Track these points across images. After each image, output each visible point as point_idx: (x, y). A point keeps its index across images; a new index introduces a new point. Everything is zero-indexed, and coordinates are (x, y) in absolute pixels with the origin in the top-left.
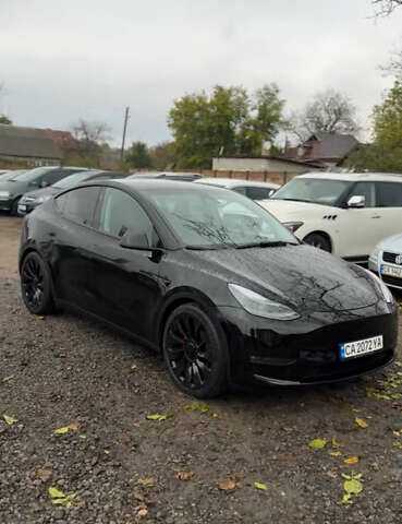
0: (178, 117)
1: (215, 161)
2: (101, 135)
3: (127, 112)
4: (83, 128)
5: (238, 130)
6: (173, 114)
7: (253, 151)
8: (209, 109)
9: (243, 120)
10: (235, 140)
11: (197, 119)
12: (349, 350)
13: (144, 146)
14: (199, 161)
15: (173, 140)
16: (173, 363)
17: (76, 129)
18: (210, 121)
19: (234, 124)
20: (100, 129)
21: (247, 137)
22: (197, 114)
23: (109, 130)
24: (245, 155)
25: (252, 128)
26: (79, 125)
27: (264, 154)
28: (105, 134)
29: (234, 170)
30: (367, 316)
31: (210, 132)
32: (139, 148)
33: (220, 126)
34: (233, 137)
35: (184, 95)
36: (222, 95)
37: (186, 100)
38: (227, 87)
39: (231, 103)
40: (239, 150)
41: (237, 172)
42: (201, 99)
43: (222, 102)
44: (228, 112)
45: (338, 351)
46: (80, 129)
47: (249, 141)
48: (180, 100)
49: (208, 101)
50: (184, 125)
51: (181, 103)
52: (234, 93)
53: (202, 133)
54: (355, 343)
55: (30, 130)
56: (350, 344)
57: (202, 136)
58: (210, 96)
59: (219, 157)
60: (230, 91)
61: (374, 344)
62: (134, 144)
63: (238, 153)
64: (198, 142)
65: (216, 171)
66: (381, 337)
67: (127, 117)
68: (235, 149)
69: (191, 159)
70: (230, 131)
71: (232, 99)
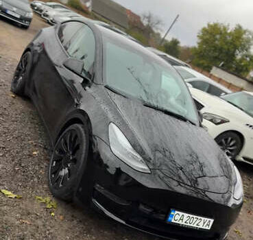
0: (206, 33)
1: (214, 68)
2: (157, 25)
3: (177, 17)
4: (149, 18)
5: (239, 57)
6: (204, 30)
7: (242, 73)
8: (227, 36)
9: (245, 52)
10: (234, 62)
11: (216, 39)
12: (177, 217)
13: (178, 42)
14: (206, 65)
15: (197, 46)
16: (55, 162)
17: (145, 17)
18: (224, 43)
19: (238, 52)
20: (159, 22)
21: (243, 64)
22: (218, 36)
23: (163, 25)
24: (236, 73)
25: (248, 59)
26: (147, 15)
27: (248, 78)
28: (159, 26)
29: (224, 79)
30: (216, 201)
31: (221, 50)
32: (175, 43)
33: (228, 49)
34: (234, 60)
35: (216, 22)
36: (239, 31)
37: (216, 25)
38: (244, 28)
39: (243, 39)
40: (234, 69)
41: (224, 81)
42: (225, 29)
43: (237, 35)
44: (238, 43)
45: (167, 214)
46: (147, 18)
47: (243, 67)
48: (212, 23)
49: (229, 31)
50: (207, 39)
51: (212, 26)
52: (247, 33)
53: (215, 48)
54: (186, 215)
55: (117, 5)
56: (181, 214)
57: (215, 51)
58: (231, 29)
59: (218, 67)
60: (245, 32)
61: (204, 223)
62: (173, 39)
63: (231, 70)
64: (210, 53)
65: (211, 75)
66: (212, 221)
67: (175, 20)
68: (231, 67)
69: (201, 62)
70: (233, 55)
71: (244, 36)
